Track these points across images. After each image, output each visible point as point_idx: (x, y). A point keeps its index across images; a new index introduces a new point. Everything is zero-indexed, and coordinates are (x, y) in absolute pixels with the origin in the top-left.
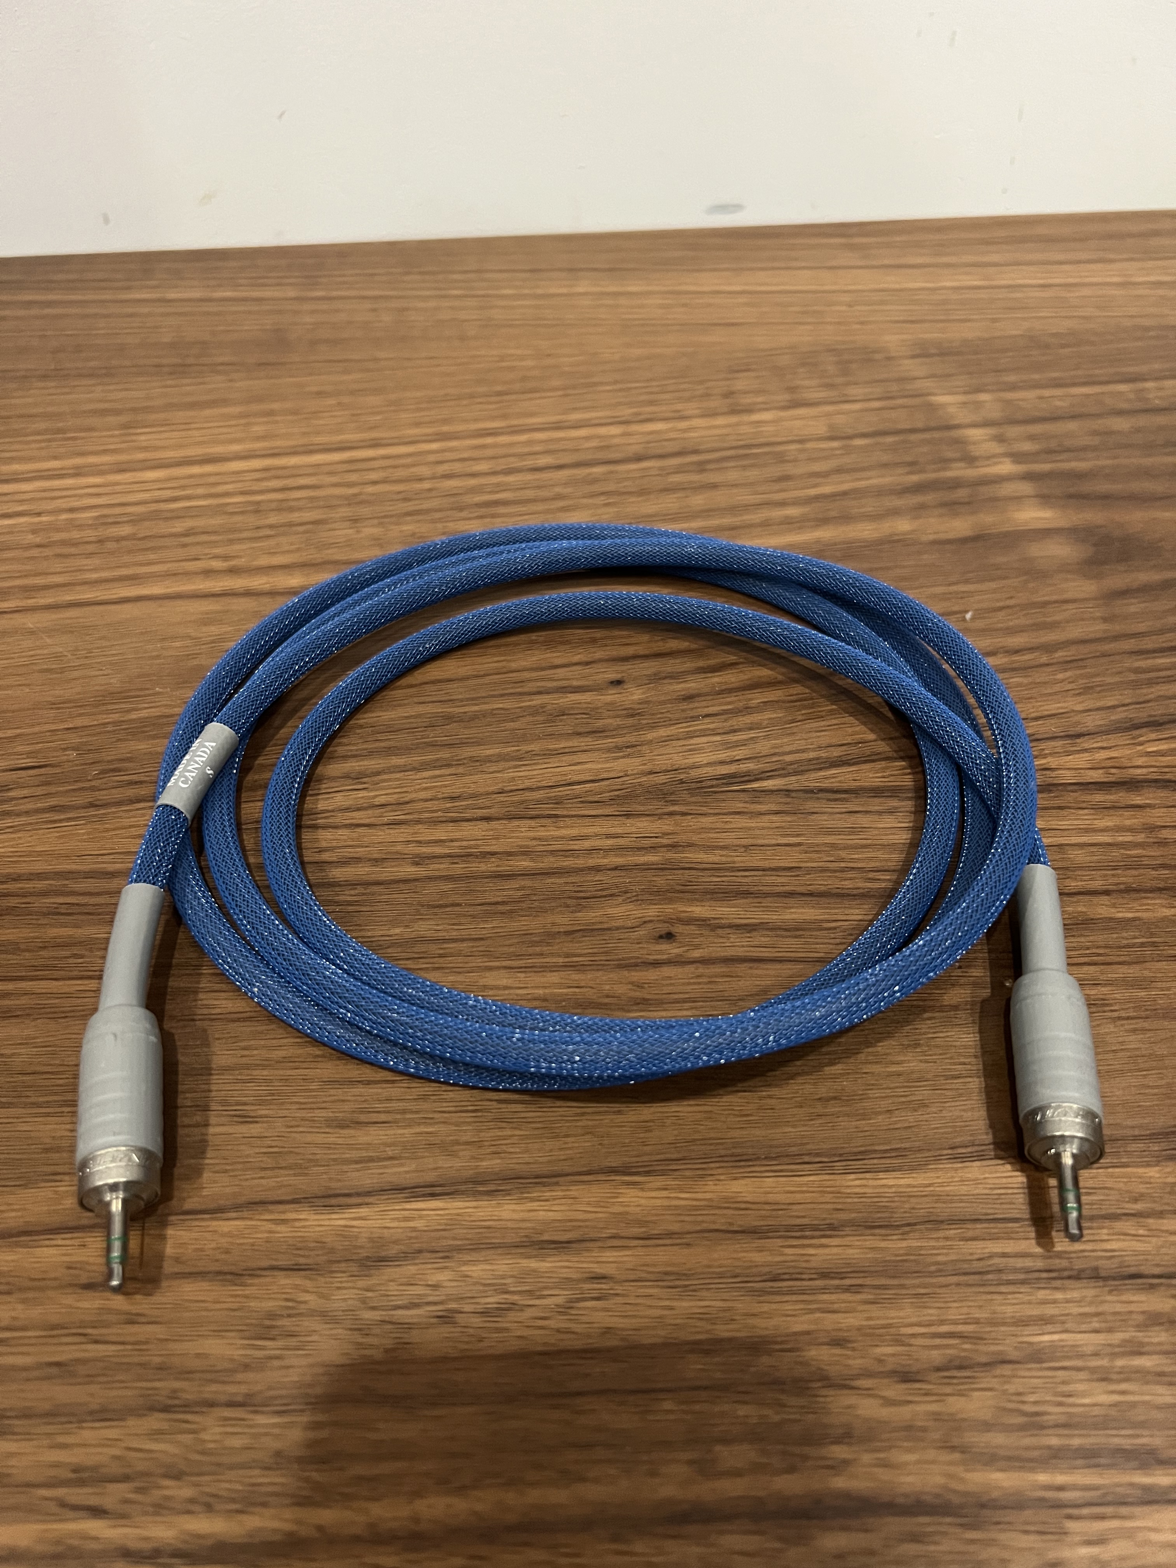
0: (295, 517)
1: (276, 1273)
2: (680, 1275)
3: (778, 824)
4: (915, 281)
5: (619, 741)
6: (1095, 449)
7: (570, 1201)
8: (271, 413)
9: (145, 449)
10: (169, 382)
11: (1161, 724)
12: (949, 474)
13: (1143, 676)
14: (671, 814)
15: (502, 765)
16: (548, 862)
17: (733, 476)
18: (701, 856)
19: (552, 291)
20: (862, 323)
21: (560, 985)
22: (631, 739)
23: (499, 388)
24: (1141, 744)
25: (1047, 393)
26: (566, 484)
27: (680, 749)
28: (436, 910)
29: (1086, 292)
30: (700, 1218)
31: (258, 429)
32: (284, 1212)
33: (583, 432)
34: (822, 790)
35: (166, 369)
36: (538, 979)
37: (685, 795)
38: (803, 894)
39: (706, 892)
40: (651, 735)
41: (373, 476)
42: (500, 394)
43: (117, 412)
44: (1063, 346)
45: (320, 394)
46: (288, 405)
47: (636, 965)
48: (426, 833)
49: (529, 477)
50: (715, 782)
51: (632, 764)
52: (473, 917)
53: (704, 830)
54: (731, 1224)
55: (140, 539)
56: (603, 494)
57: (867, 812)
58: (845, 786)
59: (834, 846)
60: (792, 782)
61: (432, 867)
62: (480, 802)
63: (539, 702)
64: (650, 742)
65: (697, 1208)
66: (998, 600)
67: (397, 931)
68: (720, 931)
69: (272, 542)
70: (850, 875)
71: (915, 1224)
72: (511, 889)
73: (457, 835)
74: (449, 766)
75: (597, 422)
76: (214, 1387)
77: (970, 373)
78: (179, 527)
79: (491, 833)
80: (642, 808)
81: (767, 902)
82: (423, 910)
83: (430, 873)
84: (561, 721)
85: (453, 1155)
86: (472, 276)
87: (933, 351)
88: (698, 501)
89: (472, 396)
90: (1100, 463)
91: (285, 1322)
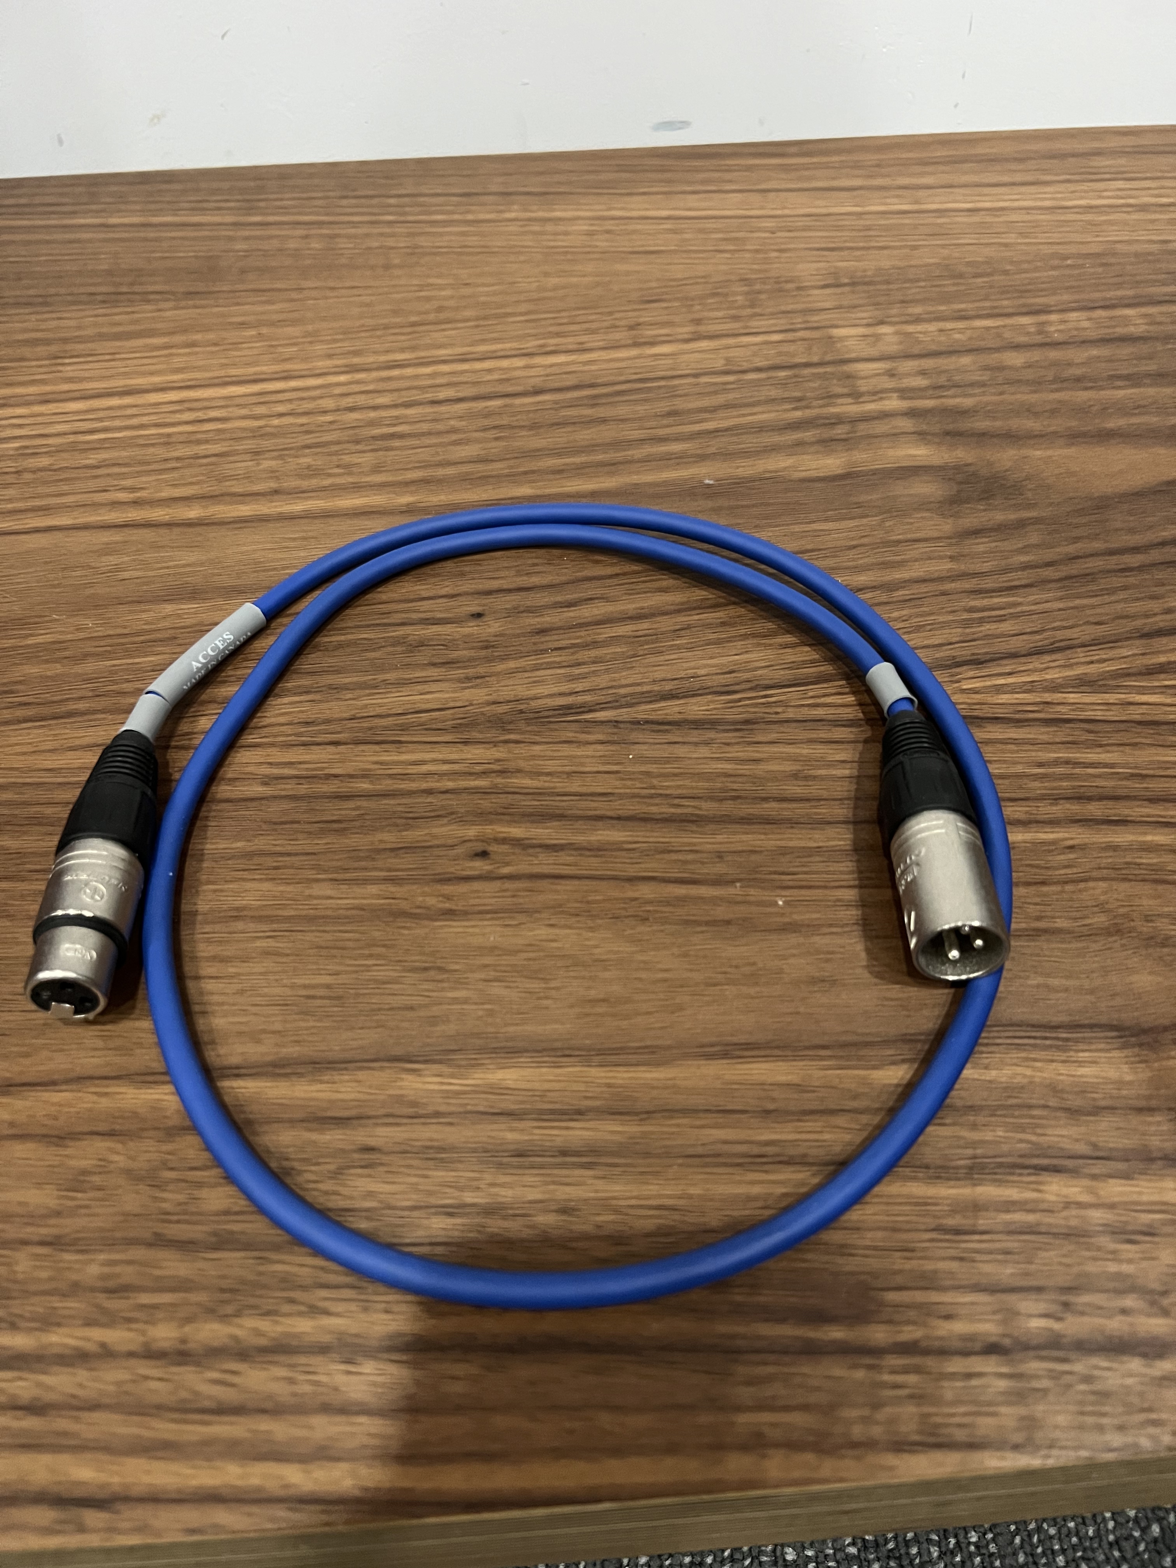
0: (201, 449)
1: (94, 1137)
2: (441, 1149)
3: (601, 753)
4: (845, 206)
5: (471, 672)
6: (983, 385)
7: (354, 1084)
8: (193, 344)
9: (71, 380)
10: (101, 311)
11: (982, 663)
12: (833, 410)
13: (976, 615)
14: (506, 742)
15: (358, 692)
16: (387, 785)
17: (622, 410)
18: (527, 782)
19: (482, 216)
20: (780, 251)
21: (379, 897)
22: (481, 670)
23: (413, 319)
24: (958, 681)
25: (949, 325)
26: (461, 418)
27: (526, 681)
28: (276, 827)
29: (1014, 217)
30: (466, 1101)
31: (177, 362)
32: (107, 1086)
33: (487, 364)
34: (647, 722)
35: (99, 298)
36: (358, 890)
37: (522, 725)
38: (611, 818)
39: (524, 815)
40: (501, 667)
41: (281, 409)
42: (414, 324)
43: (47, 342)
44: (977, 276)
45: (243, 325)
46: (211, 336)
47: (449, 880)
48: (278, 756)
49: (428, 409)
50: (551, 713)
51: (478, 695)
52: (310, 833)
53: (533, 758)
54: (492, 1107)
55: (55, 470)
56: (495, 427)
57: (684, 743)
58: (670, 718)
59: (647, 774)
60: (624, 714)
61: (279, 787)
62: (331, 727)
63: (401, 633)
64: (497, 674)
65: (465, 1093)
66: (852, 539)
67: (239, 844)
68: (531, 851)
69: (175, 474)
70: (657, 801)
71: (654, 1112)
72: (347, 809)
73: (307, 757)
74: (307, 693)
75: (502, 353)
76: (29, 1229)
77: (878, 304)
78: (93, 458)
79: (337, 756)
80: (481, 736)
81: (579, 824)
82: (264, 827)
83: (276, 793)
84: (419, 651)
85: (258, 1041)
86: (406, 200)
87: (846, 281)
88: (584, 435)
89: (386, 327)
90: (985, 399)
91: (96, 1179)
